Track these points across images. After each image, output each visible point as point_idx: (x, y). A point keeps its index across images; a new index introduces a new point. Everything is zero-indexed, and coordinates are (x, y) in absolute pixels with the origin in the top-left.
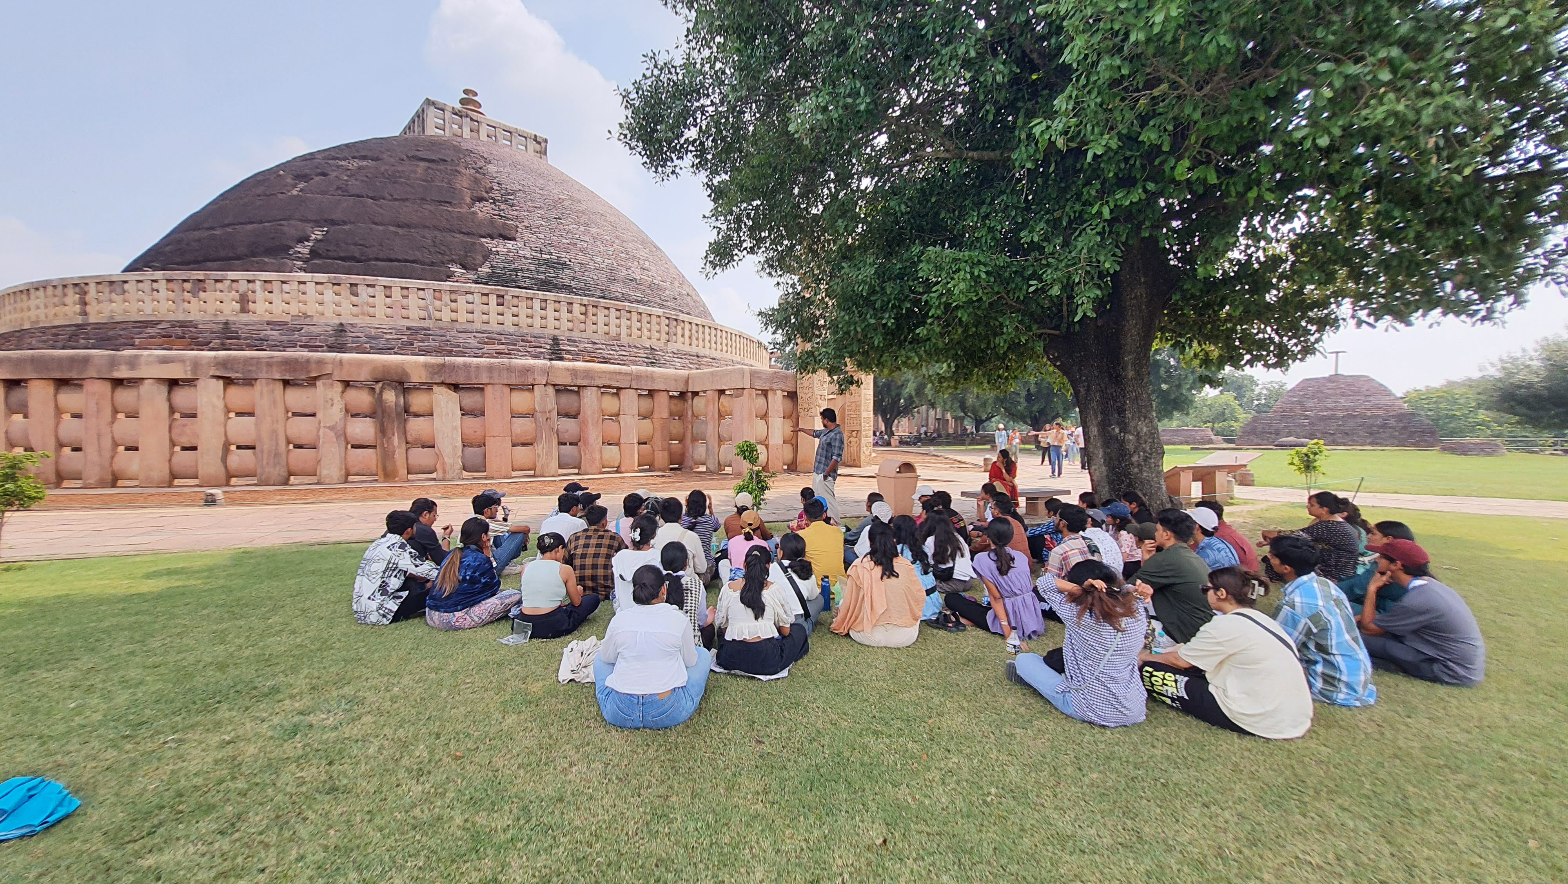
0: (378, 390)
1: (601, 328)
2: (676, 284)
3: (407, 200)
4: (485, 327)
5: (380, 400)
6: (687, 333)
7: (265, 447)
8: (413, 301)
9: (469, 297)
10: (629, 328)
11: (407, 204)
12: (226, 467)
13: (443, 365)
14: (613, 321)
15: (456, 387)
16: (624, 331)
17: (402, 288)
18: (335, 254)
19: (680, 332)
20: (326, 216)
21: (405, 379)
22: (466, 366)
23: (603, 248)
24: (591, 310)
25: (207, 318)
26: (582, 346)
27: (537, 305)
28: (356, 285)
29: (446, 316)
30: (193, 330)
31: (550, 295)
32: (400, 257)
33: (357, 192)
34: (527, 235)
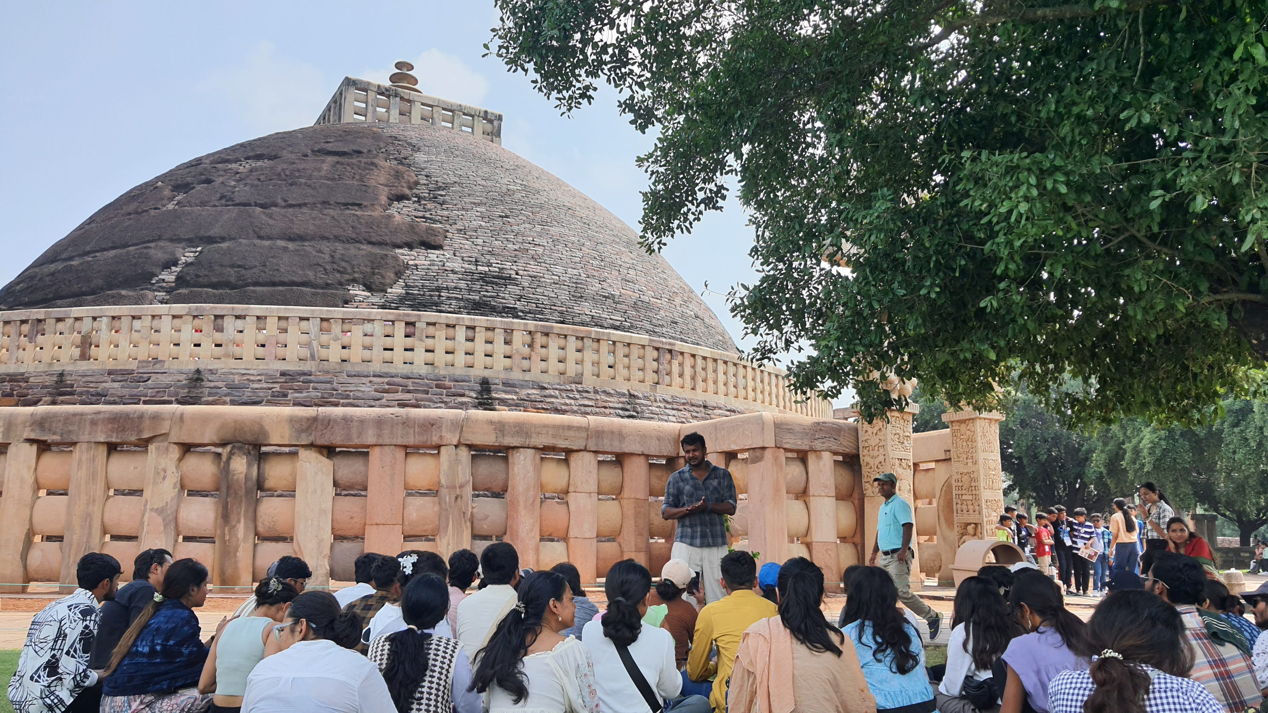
0: (224, 458)
1: (554, 366)
2: (678, 301)
3: (305, 204)
4: (386, 369)
5: (225, 471)
6: (688, 371)
7: (75, 537)
8: (294, 335)
9: (368, 327)
10: (596, 364)
11: (304, 210)
12: (25, 567)
13: (315, 419)
14: (572, 355)
15: (329, 451)
16: (588, 369)
17: (280, 318)
18: (205, 281)
19: (676, 369)
20: (202, 233)
21: (261, 440)
22: (347, 420)
23: (566, 254)
24: (539, 339)
25: (42, 368)
26: (524, 393)
27: (461, 333)
28: (222, 317)
29: (334, 354)
30: (23, 385)
31: (481, 320)
32: (286, 280)
33: (243, 200)
34: (458, 241)
